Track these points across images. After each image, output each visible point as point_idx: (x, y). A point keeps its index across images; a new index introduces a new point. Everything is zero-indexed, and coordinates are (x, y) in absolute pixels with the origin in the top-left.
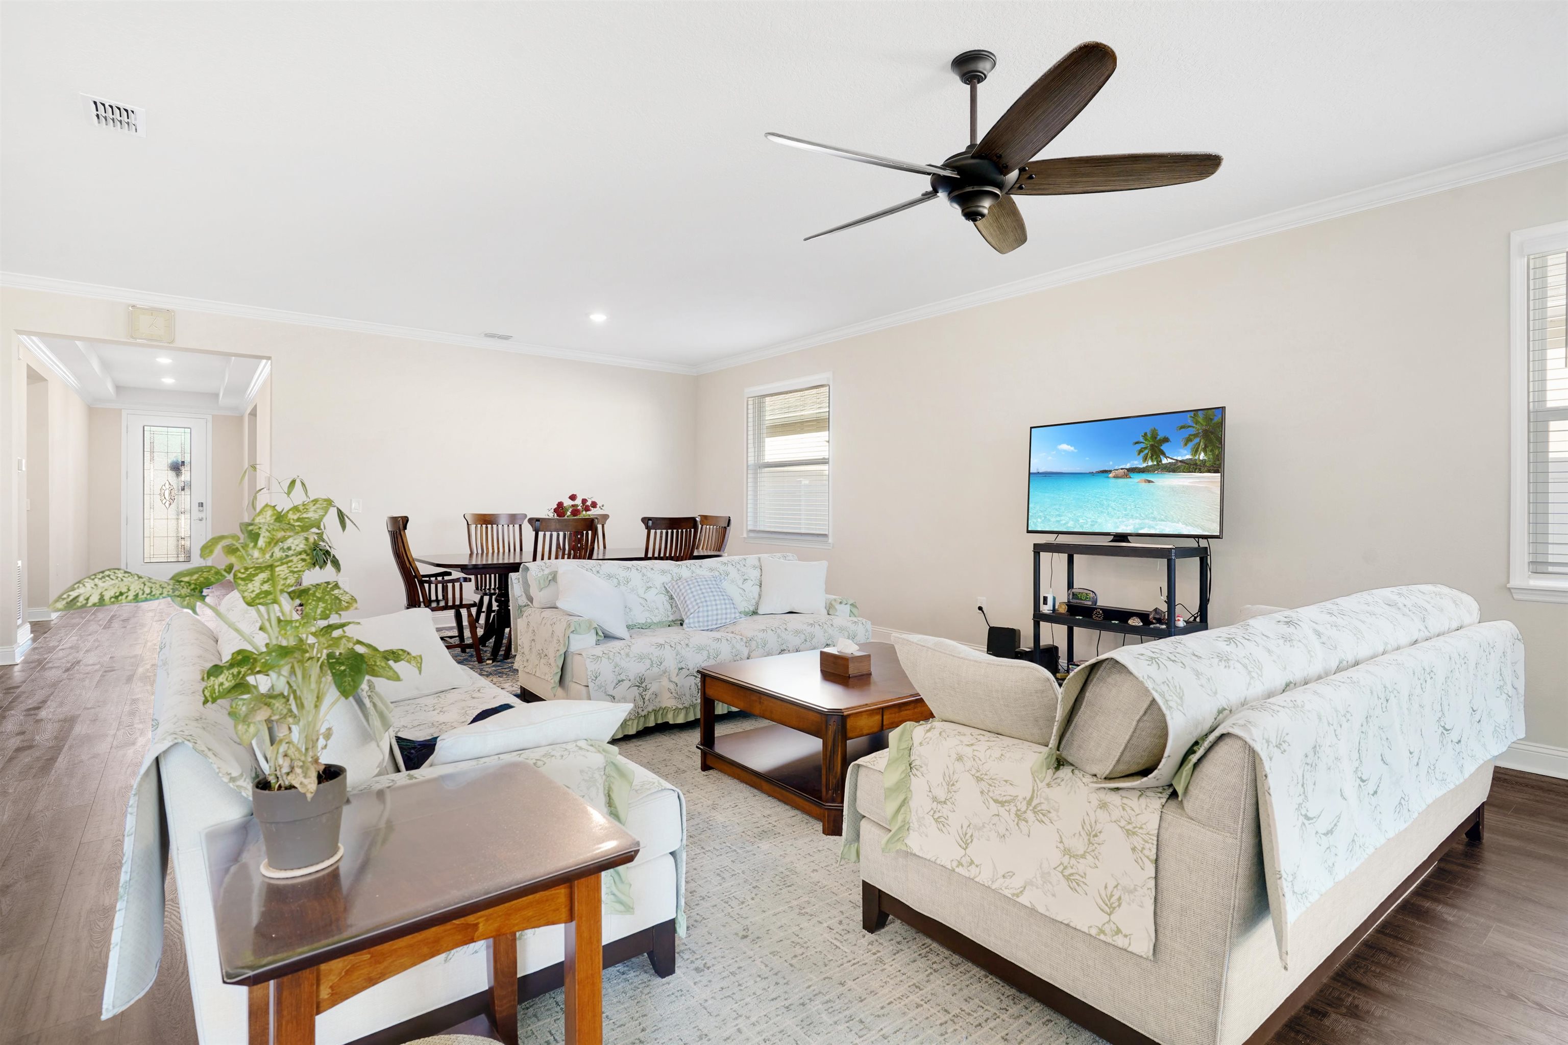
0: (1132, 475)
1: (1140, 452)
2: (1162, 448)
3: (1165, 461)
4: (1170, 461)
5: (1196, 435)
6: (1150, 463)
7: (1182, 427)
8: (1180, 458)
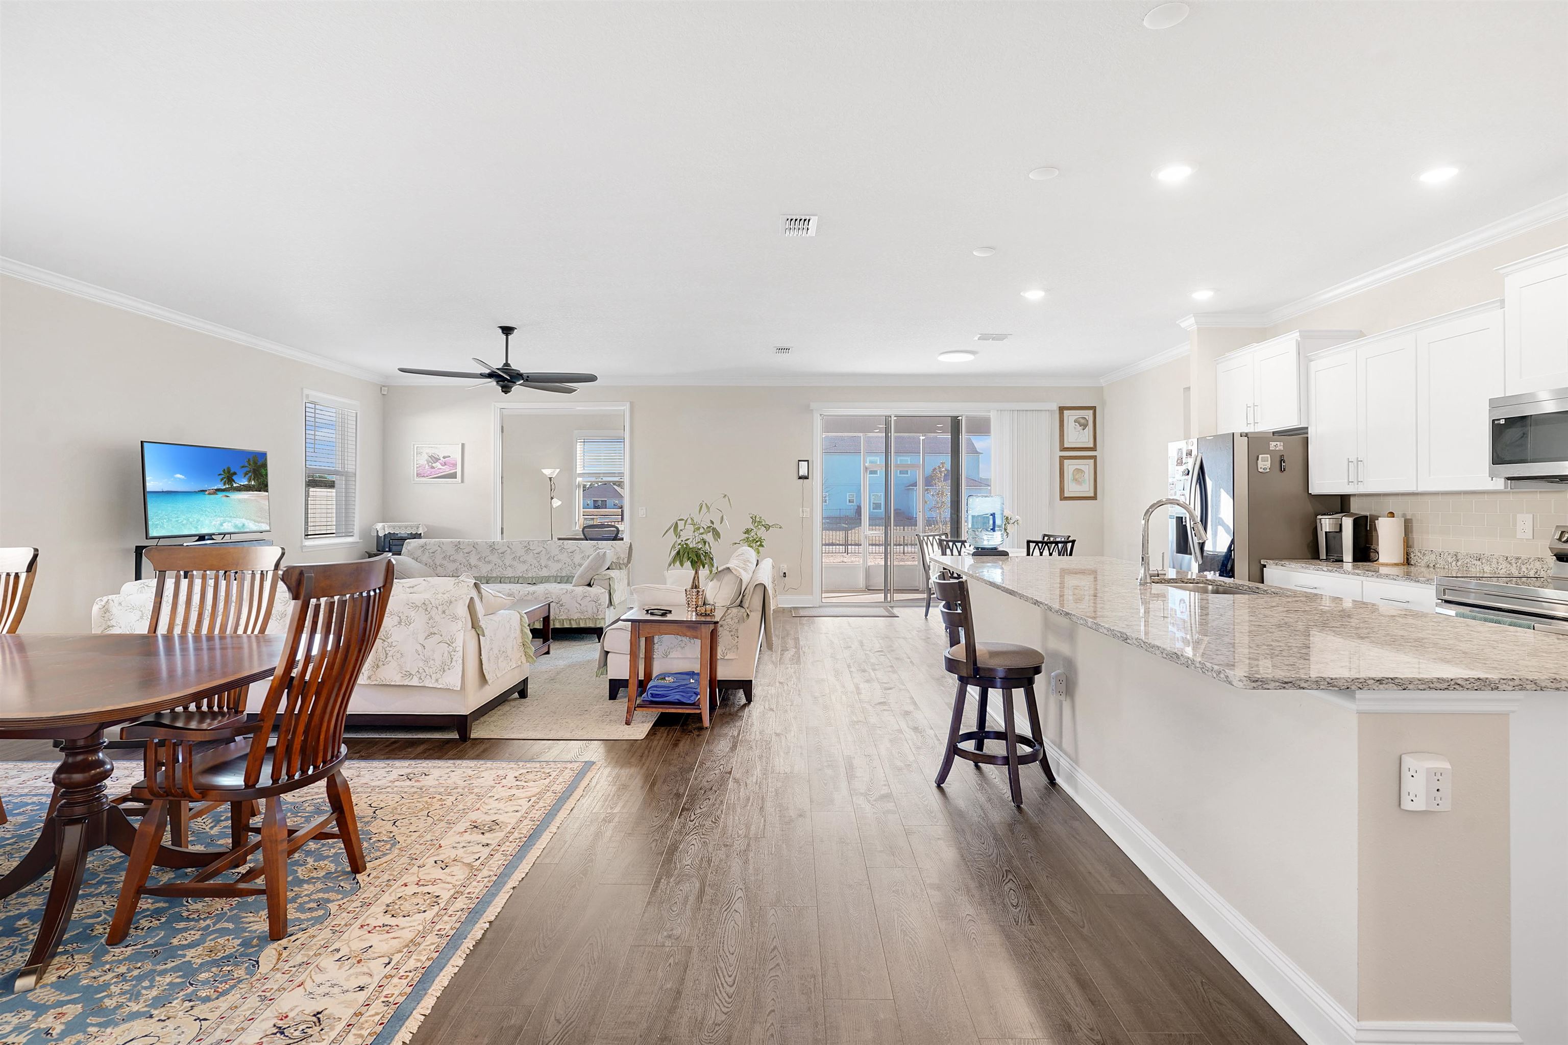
0: (218, 493)
1: (222, 480)
2: (233, 478)
3: (235, 485)
4: (237, 485)
5: (249, 472)
6: (227, 486)
7: (243, 467)
8: (242, 484)
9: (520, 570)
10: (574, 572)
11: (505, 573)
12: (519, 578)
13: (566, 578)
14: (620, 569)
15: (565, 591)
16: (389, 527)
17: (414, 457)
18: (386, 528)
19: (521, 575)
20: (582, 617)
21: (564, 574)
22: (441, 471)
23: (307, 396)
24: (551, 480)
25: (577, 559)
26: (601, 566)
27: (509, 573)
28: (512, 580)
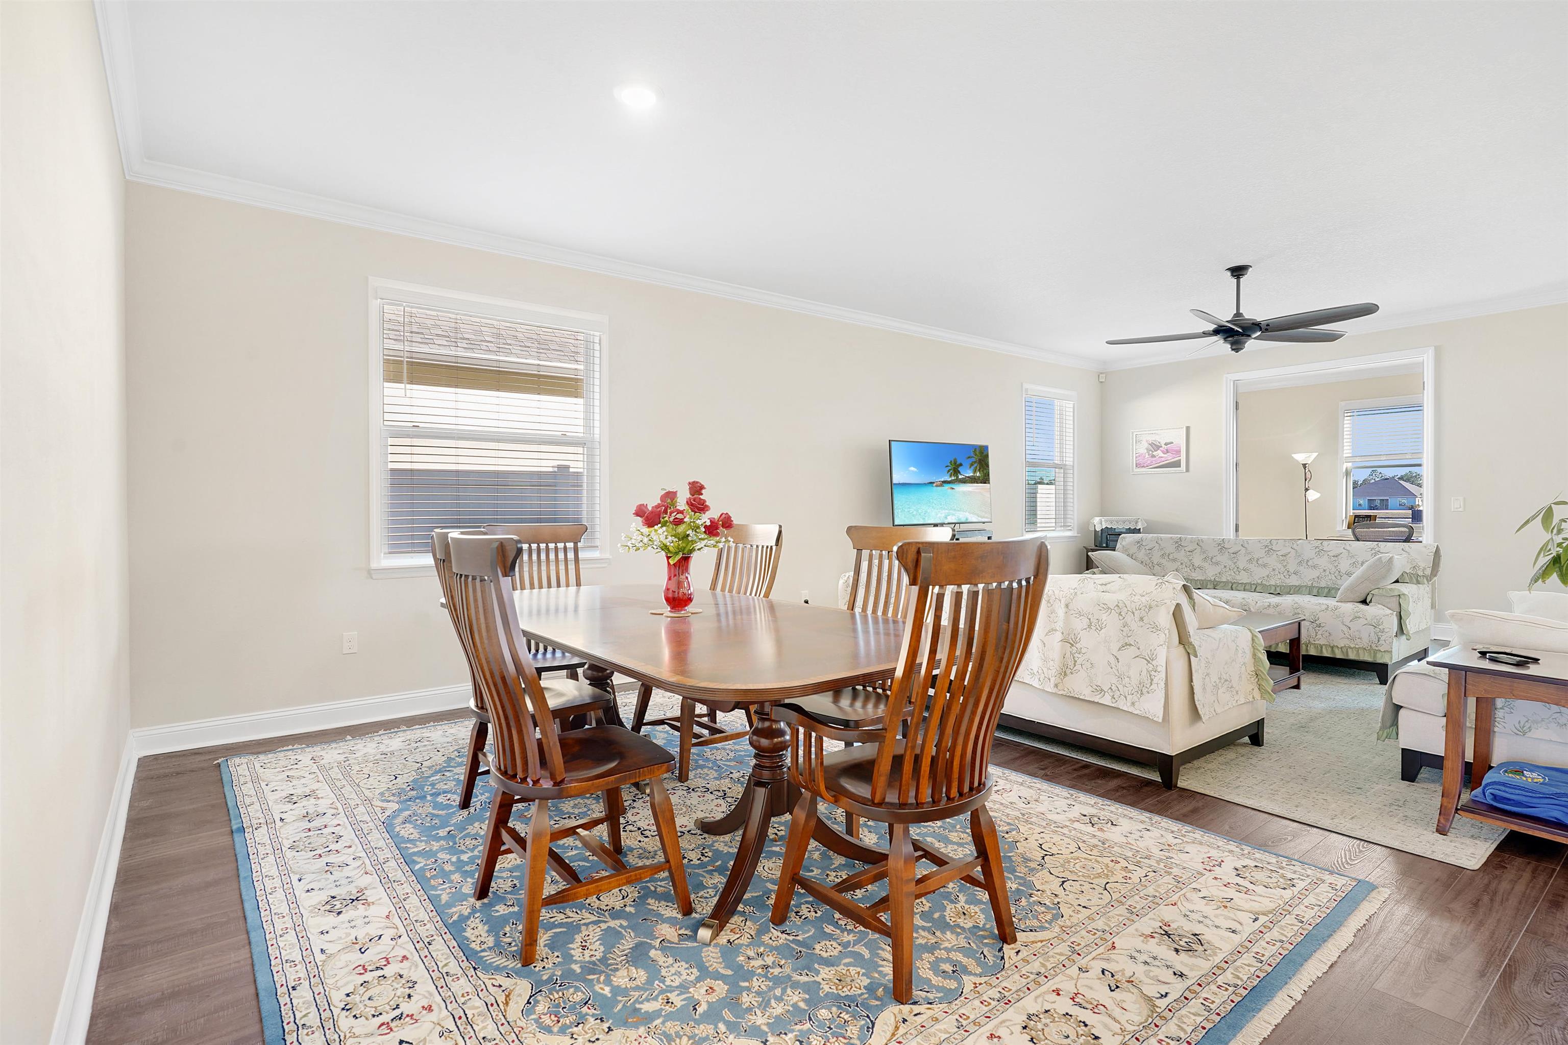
0: (946, 484)
1: (949, 471)
2: (959, 470)
3: (960, 477)
4: (963, 477)
5: (975, 461)
6: (954, 478)
7: (968, 456)
8: (967, 476)
9: (1259, 575)
10: (1339, 582)
11: (1238, 577)
12: (1257, 585)
13: (1326, 590)
14: (1418, 582)
15: (1324, 607)
16: (1106, 521)
17: (1133, 445)
18: (1103, 523)
19: (1259, 581)
20: (1352, 646)
21: (1323, 584)
22: (1163, 459)
23: (1027, 390)
24: (1305, 468)
25: (1344, 565)
26: (1384, 577)
27: (1244, 578)
28: (1247, 587)
